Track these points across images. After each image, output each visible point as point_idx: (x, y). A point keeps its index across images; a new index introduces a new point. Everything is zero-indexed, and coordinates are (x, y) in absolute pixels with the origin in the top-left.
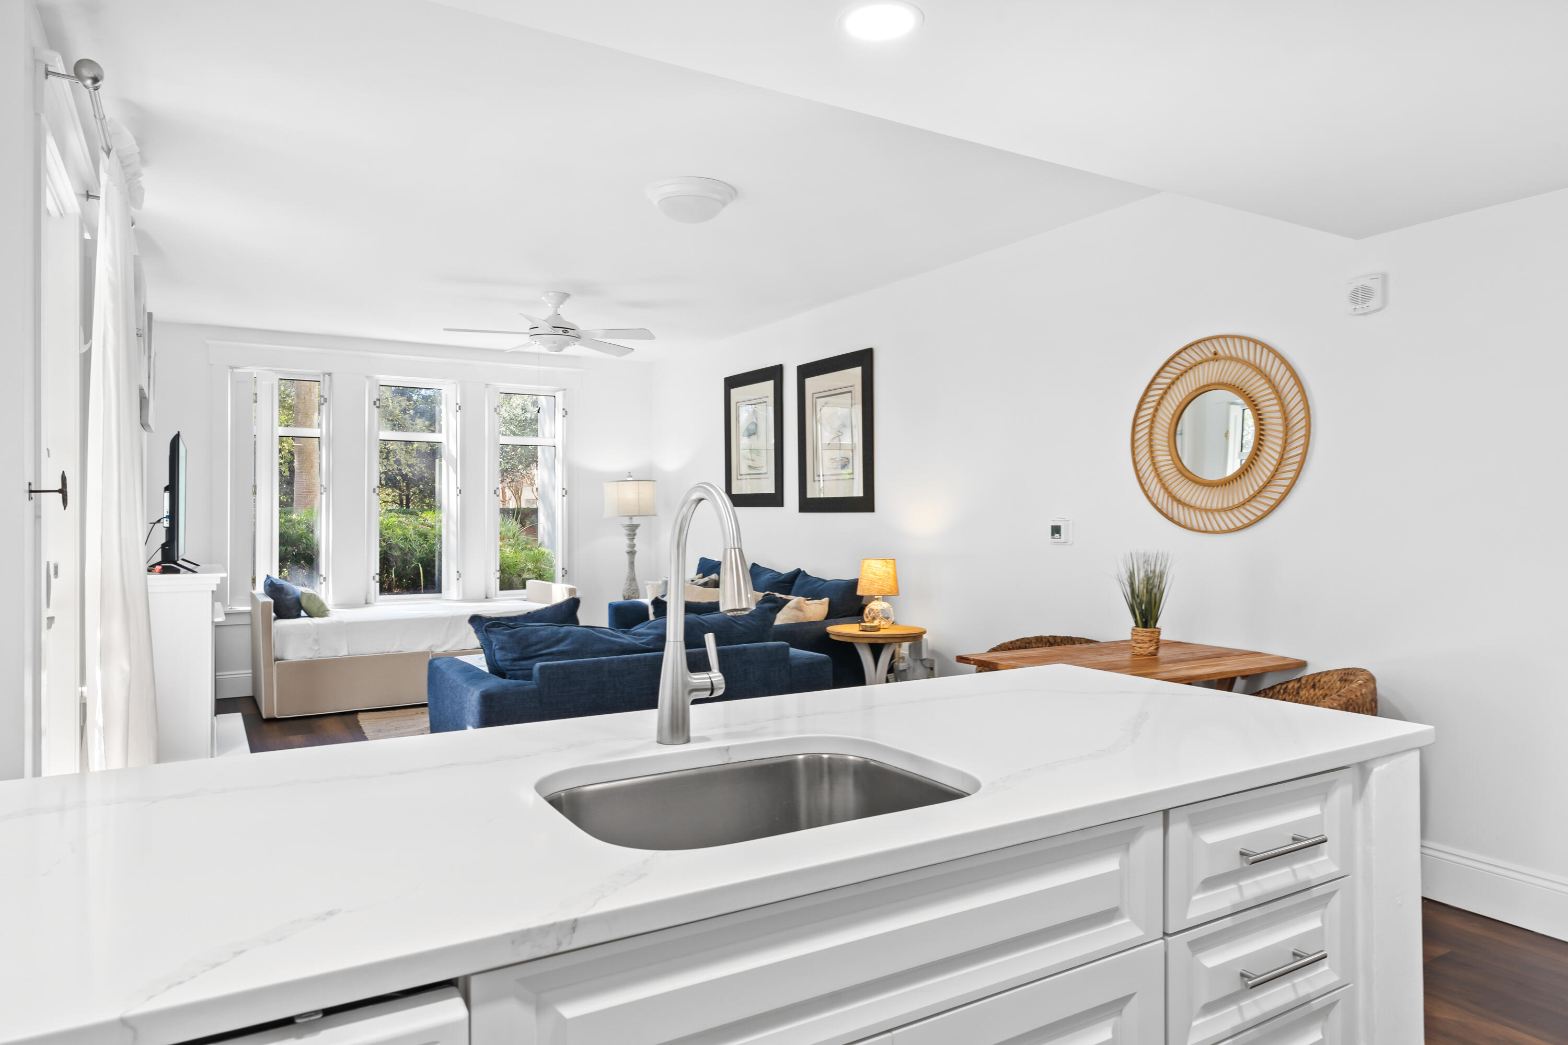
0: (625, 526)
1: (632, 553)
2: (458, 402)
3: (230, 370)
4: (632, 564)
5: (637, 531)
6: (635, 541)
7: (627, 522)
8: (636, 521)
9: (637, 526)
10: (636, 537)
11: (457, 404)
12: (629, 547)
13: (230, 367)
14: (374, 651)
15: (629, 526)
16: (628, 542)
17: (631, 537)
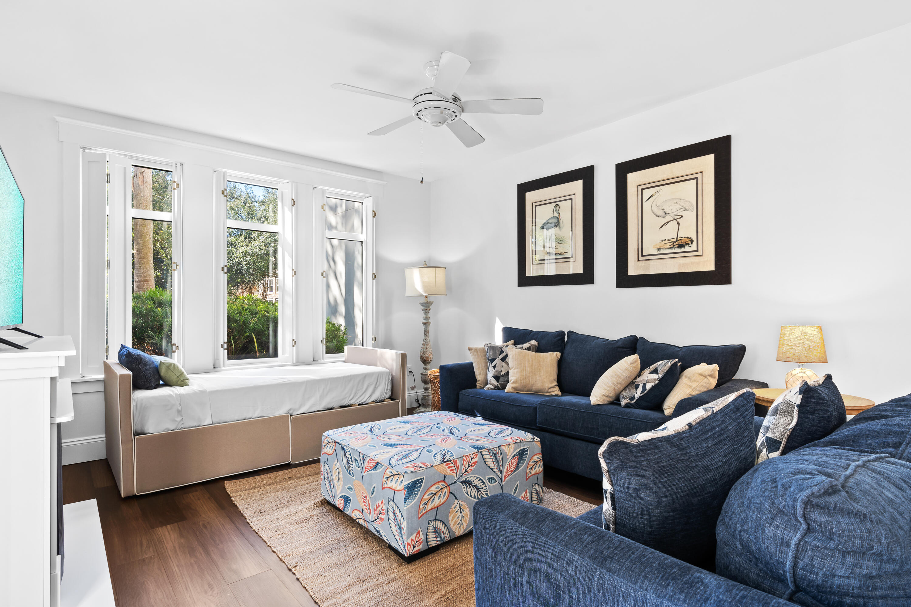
0: (423, 303)
1: (426, 324)
2: (293, 198)
3: (81, 151)
4: (426, 332)
5: (431, 307)
6: (429, 315)
7: (423, 300)
8: (429, 299)
9: (431, 303)
10: (430, 311)
11: (293, 199)
12: (424, 319)
13: (82, 148)
14: (237, 418)
15: (427, 303)
16: (424, 315)
17: (427, 311)
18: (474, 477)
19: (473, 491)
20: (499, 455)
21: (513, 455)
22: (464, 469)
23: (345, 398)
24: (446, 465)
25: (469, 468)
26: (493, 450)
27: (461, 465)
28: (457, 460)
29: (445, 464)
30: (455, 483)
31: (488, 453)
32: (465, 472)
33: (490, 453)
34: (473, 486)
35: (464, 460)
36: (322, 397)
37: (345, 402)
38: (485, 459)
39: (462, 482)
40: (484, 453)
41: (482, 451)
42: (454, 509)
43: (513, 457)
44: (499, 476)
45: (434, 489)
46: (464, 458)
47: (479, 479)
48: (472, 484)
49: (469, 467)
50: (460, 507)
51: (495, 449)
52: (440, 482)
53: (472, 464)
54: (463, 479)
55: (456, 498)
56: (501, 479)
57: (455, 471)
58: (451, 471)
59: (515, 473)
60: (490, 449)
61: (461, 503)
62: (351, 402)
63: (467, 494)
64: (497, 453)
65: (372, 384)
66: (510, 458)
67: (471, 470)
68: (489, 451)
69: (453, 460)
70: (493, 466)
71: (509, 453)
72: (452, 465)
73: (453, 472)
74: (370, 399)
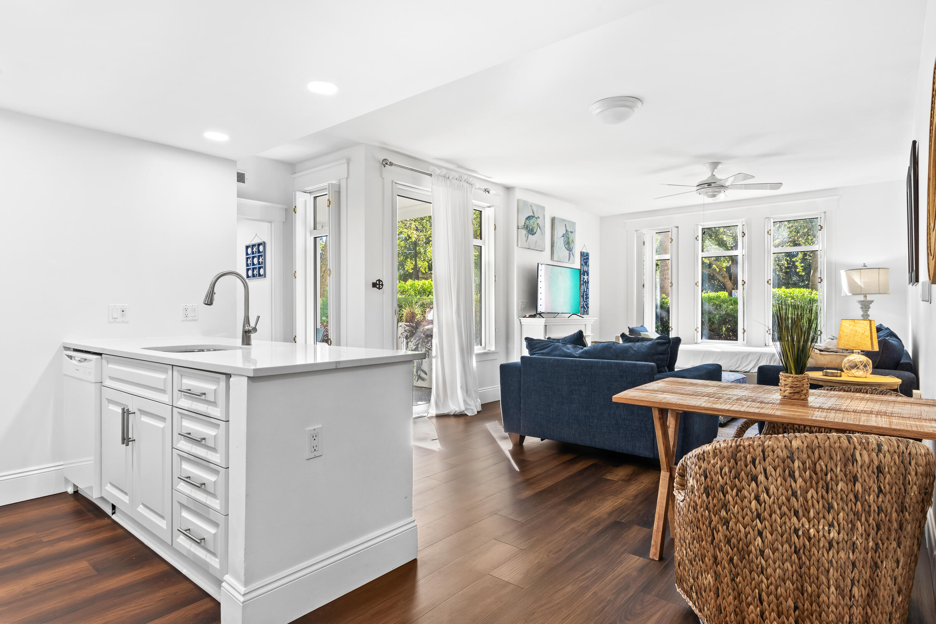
0: (861, 302)
3: (635, 232)
5: (871, 306)
6: (869, 313)
7: (861, 298)
8: (869, 298)
9: (871, 302)
10: (869, 310)
11: (743, 232)
15: (864, 301)
16: (862, 313)
17: (864, 309)
74: (754, 370)
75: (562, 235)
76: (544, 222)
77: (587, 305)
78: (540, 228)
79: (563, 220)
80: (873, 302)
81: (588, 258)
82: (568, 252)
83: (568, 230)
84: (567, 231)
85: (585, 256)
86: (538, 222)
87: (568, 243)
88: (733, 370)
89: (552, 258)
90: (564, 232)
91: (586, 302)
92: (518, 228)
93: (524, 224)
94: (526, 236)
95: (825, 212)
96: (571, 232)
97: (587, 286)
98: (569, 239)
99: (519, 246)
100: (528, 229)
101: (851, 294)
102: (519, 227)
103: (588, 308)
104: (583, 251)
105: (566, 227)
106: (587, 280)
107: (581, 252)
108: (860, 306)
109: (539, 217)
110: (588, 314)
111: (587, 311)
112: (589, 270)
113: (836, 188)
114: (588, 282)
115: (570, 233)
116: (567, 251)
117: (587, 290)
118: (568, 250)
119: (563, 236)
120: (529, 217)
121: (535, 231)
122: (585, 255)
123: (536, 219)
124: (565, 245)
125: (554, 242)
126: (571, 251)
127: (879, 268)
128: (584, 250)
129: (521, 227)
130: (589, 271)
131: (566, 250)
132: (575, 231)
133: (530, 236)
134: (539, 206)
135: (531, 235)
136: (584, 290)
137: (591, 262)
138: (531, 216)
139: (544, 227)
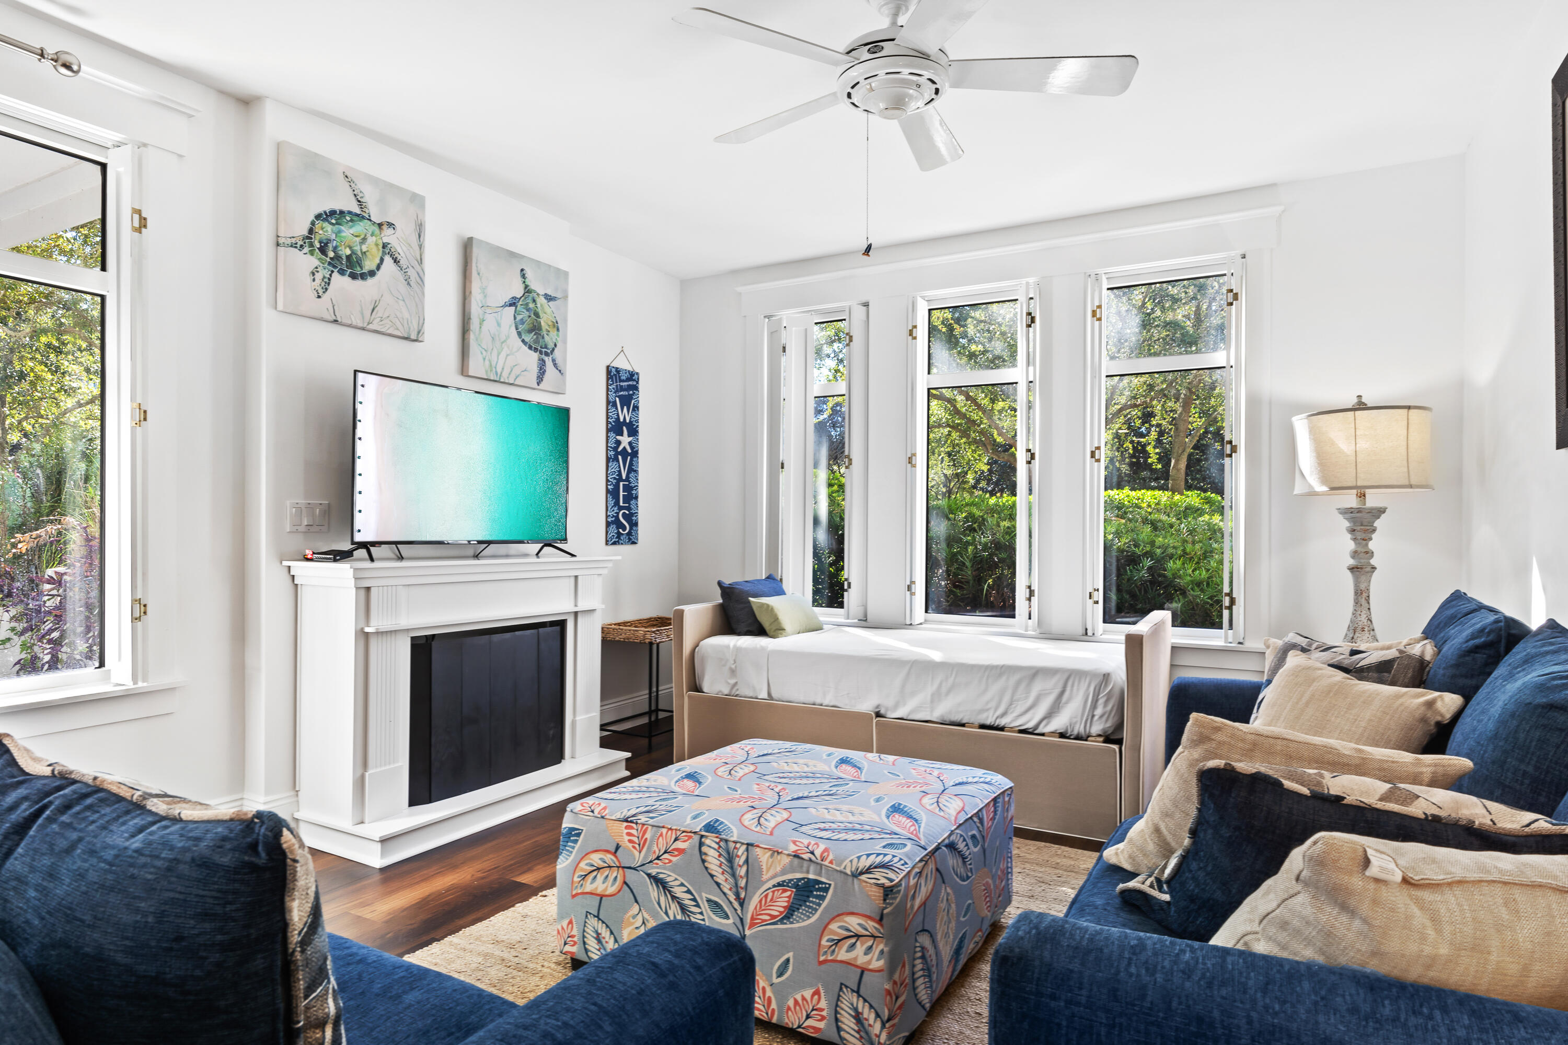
0: (1347, 512)
2: (1031, 311)
3: (766, 321)
4: (1361, 596)
5: (1378, 522)
6: (1372, 545)
7: (1350, 500)
8: (1373, 500)
9: (1379, 512)
10: (1374, 536)
11: (1028, 314)
12: (1353, 557)
14: (802, 698)
15: (1359, 511)
16: (1352, 545)
17: (1359, 535)
18: (676, 879)
19: (673, 906)
20: (741, 863)
21: (780, 879)
22: (655, 852)
23: (988, 710)
24: (626, 828)
25: (666, 856)
26: (732, 845)
27: (652, 841)
28: (650, 828)
29: (625, 824)
30: (634, 869)
31: (716, 846)
32: (658, 858)
33: (720, 847)
34: (674, 898)
35: (661, 835)
36: (937, 697)
37: (987, 717)
38: (706, 854)
39: (649, 875)
40: (708, 842)
41: (706, 837)
42: (631, 920)
43: (779, 885)
44: (736, 910)
45: (596, 859)
46: (664, 831)
47: (685, 889)
48: (670, 892)
49: (665, 852)
50: (644, 923)
51: (738, 845)
52: (607, 851)
53: (674, 850)
54: (653, 872)
55: (636, 901)
56: (741, 919)
57: (637, 846)
58: (630, 841)
59: (780, 926)
60: (726, 841)
61: (646, 916)
62: (1002, 722)
63: (659, 904)
64: (738, 856)
65: (1050, 693)
66: (770, 884)
67: (670, 861)
68: (722, 844)
69: (643, 825)
70: (720, 879)
71: (768, 870)
72: (634, 832)
73: (634, 847)
74: (1046, 725)
75: (507, 298)
76: (421, 247)
77: (628, 517)
78: (396, 261)
79: (512, 255)
80: (1384, 512)
81: (636, 388)
82: (535, 356)
83: (533, 286)
84: (528, 290)
85: (621, 381)
86: (385, 240)
87: (535, 329)
88: (988, 722)
89: (463, 370)
90: (519, 292)
91: (629, 509)
92: (278, 245)
93: (306, 233)
94: (318, 277)
95: (1244, 257)
96: (549, 298)
97: (631, 464)
98: (537, 315)
99: (280, 306)
100: (331, 254)
101: (1324, 489)
102: (281, 241)
103: (634, 524)
104: (615, 364)
105: (523, 276)
106: (632, 448)
107: (608, 367)
108: (1347, 524)
109: (390, 225)
110: (634, 543)
111: (629, 534)
112: (637, 421)
113: (1273, 185)
114: (635, 454)
115: (541, 301)
116: (532, 352)
117: (632, 475)
118: (536, 350)
119: (512, 304)
120: (333, 213)
121: (369, 265)
122: (623, 378)
123: (376, 229)
124: (519, 334)
125: (469, 319)
126: (547, 354)
127: (1409, 408)
128: (622, 364)
129: (289, 241)
130: (641, 424)
131: (526, 348)
132: (566, 297)
133: (340, 282)
134: (388, 189)
135: (346, 279)
136: (620, 474)
137: (644, 397)
138: (350, 213)
139: (421, 262)
